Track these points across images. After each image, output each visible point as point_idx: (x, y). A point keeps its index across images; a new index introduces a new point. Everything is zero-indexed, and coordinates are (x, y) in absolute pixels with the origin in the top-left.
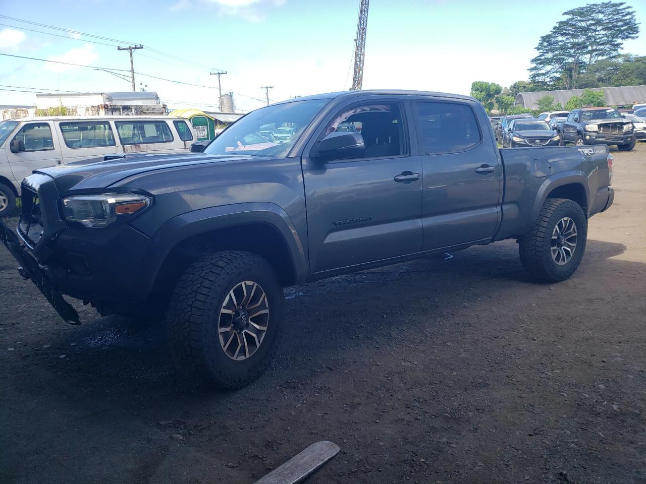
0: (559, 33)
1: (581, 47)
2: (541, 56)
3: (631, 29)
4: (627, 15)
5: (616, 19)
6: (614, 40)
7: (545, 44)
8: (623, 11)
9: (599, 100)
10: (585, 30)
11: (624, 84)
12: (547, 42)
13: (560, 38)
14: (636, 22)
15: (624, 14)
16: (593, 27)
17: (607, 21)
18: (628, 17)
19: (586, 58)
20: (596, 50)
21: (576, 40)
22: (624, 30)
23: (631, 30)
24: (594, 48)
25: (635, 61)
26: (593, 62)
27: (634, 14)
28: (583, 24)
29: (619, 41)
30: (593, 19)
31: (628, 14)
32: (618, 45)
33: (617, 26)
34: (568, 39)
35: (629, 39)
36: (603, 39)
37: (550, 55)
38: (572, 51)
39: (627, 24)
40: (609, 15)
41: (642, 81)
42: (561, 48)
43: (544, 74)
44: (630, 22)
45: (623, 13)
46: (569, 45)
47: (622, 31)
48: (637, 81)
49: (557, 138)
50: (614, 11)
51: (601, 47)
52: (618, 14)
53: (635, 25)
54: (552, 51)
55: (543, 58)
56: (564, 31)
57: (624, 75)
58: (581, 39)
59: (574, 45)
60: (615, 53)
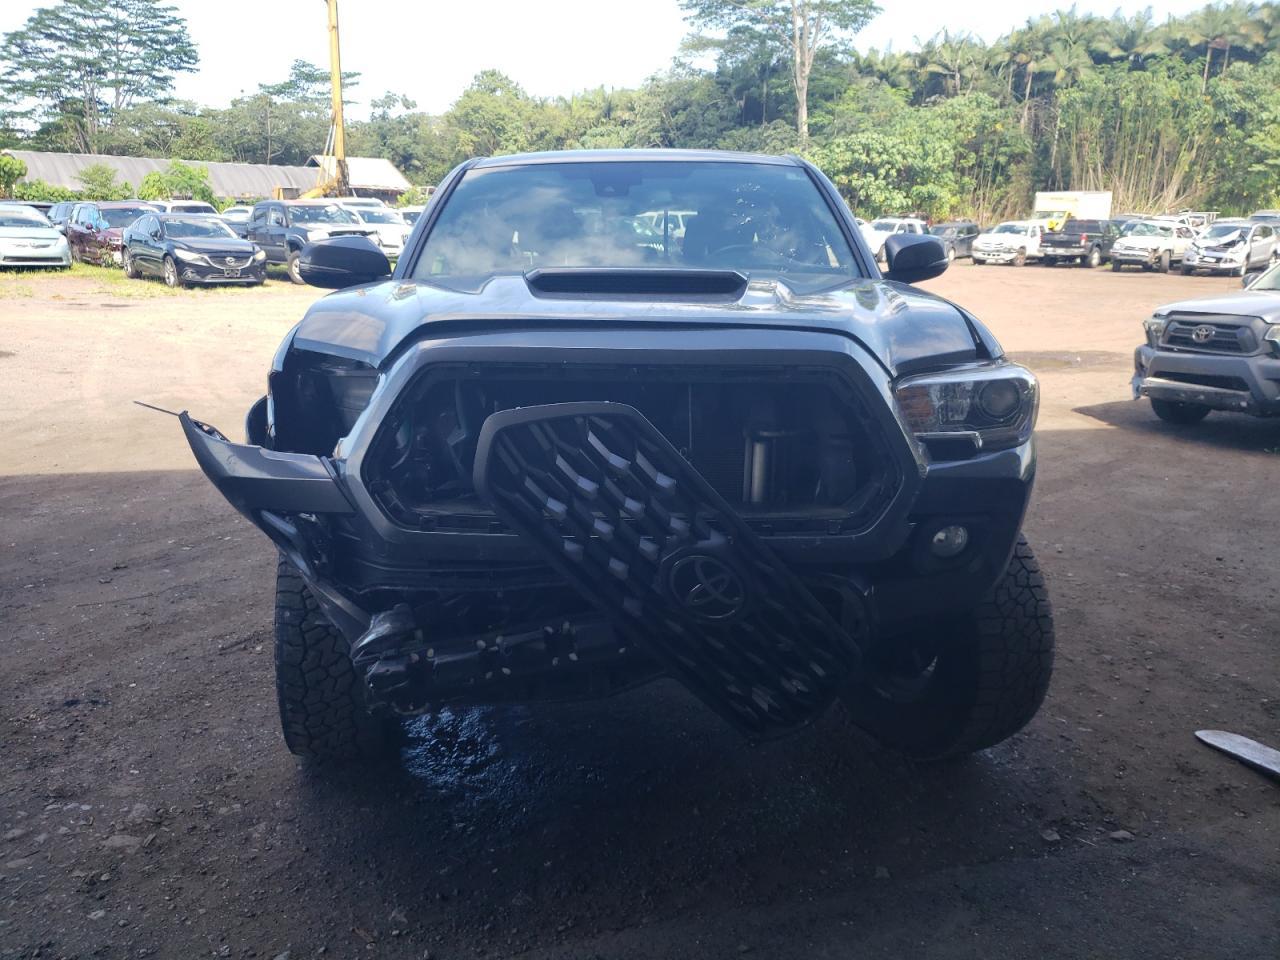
0: (42, 33)
1: (94, 69)
2: (9, 74)
3: (184, 54)
4: (171, 22)
5: (153, 27)
6: (157, 67)
7: (15, 50)
8: (164, 14)
9: (203, 185)
10: (95, 37)
11: (196, 156)
12: (19, 46)
13: (44, 43)
14: (192, 41)
15: (167, 20)
16: (110, 34)
17: (136, 27)
18: (174, 28)
19: (107, 95)
20: (124, 82)
21: (80, 54)
22: (173, 52)
23: (186, 54)
24: (121, 76)
25: (200, 116)
26: (124, 105)
27: (184, 24)
28: (89, 24)
29: (166, 72)
30: (107, 17)
31: (175, 21)
32: (165, 79)
33: (157, 42)
34: (62, 48)
35: (184, 72)
36: (134, 62)
37: (28, 75)
38: (76, 75)
39: (175, 40)
40: (137, 15)
41: (227, 156)
42: (51, 66)
43: (24, 115)
44: (180, 37)
45: (163, 17)
46: (68, 62)
47: (169, 54)
48: (219, 154)
49: (261, 256)
50: (148, 10)
51: (136, 78)
52: (155, 17)
53: (190, 45)
54: (34, 66)
55: (13, 78)
56: (53, 31)
57: (193, 140)
58: (91, 54)
59: (80, 63)
60: (161, 95)
